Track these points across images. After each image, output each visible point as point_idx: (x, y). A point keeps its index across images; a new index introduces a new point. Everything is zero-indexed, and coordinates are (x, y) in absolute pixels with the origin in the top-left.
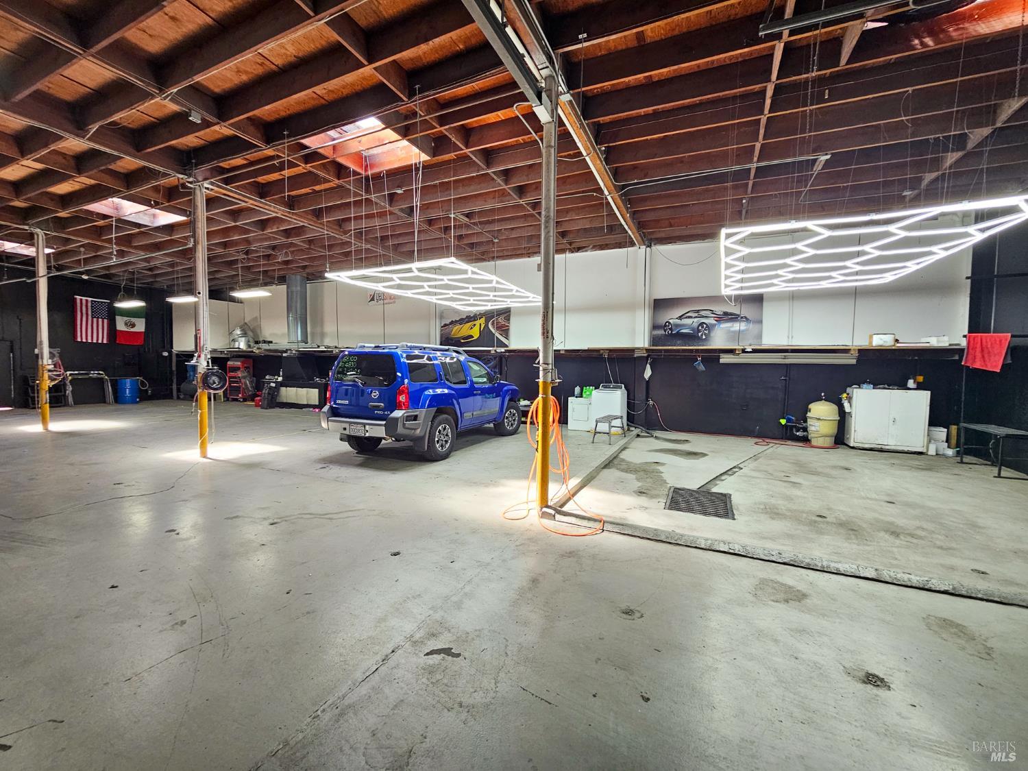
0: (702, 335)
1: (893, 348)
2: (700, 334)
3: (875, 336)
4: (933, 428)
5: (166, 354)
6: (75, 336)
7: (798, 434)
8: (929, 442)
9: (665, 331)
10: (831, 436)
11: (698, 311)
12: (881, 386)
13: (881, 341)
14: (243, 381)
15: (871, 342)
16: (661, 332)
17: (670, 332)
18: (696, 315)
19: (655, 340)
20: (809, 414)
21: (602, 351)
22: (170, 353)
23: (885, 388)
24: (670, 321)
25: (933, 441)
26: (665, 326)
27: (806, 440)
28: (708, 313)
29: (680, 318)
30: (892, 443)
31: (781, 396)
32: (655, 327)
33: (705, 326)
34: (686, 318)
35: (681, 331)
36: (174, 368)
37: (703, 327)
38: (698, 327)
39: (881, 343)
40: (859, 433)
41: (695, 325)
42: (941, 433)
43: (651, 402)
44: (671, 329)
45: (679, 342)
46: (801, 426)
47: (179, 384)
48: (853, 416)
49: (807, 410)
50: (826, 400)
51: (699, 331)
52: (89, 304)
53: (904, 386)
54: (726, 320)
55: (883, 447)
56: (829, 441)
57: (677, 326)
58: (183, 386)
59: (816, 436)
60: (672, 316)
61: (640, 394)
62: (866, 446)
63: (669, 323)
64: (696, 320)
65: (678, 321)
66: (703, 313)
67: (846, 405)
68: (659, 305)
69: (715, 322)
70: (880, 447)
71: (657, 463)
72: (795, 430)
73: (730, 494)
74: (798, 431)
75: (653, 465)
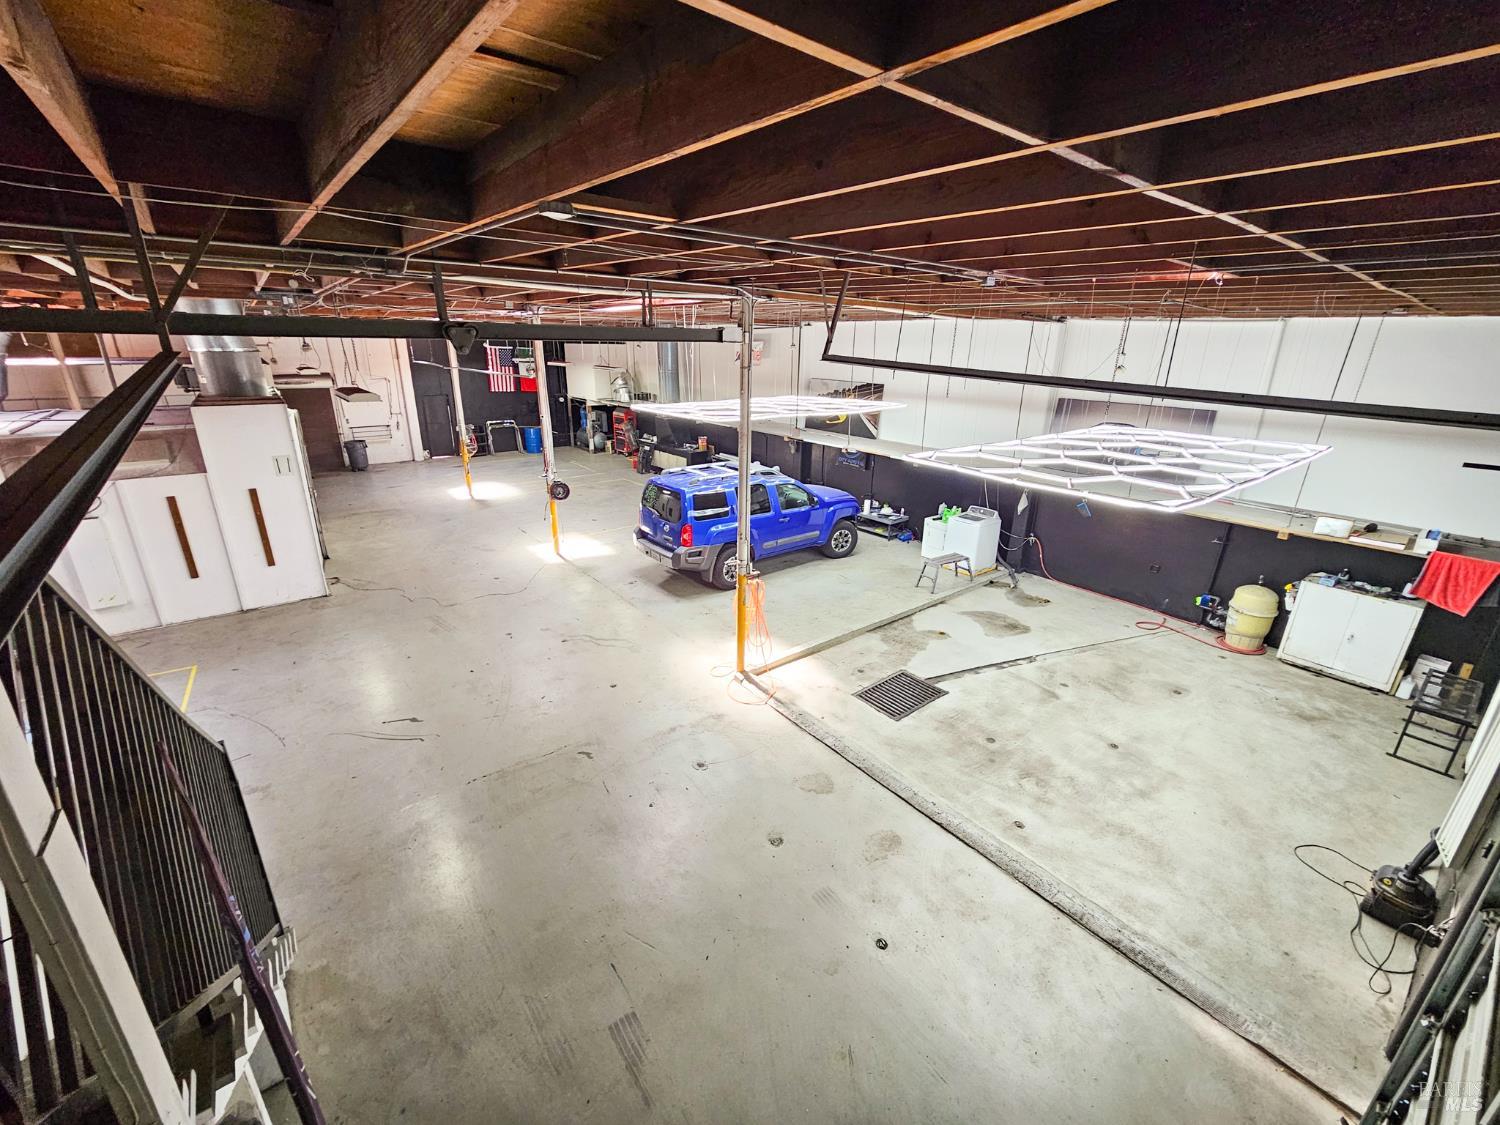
1: (1344, 541)
5: (562, 400)
6: (490, 387)
7: (1213, 621)
8: (1402, 679)
10: (1255, 638)
13: (1330, 527)
14: (627, 435)
20: (1232, 601)
22: (566, 398)
23: (1357, 589)
25: (1411, 679)
27: (1220, 633)
30: (1339, 668)
31: (1208, 564)
36: (570, 415)
39: (1330, 530)
40: (1293, 643)
43: (1032, 539)
46: (1218, 613)
47: (575, 431)
48: (1292, 616)
49: (1232, 594)
50: (1263, 585)
52: (498, 353)
55: (1325, 670)
56: (1249, 644)
58: (579, 433)
59: (1232, 631)
61: (1020, 527)
62: (1300, 662)
67: (1288, 599)
68: (1065, 407)
70: (1320, 668)
71: (942, 633)
72: (1210, 616)
73: (947, 693)
74: (1212, 618)
75: (934, 636)
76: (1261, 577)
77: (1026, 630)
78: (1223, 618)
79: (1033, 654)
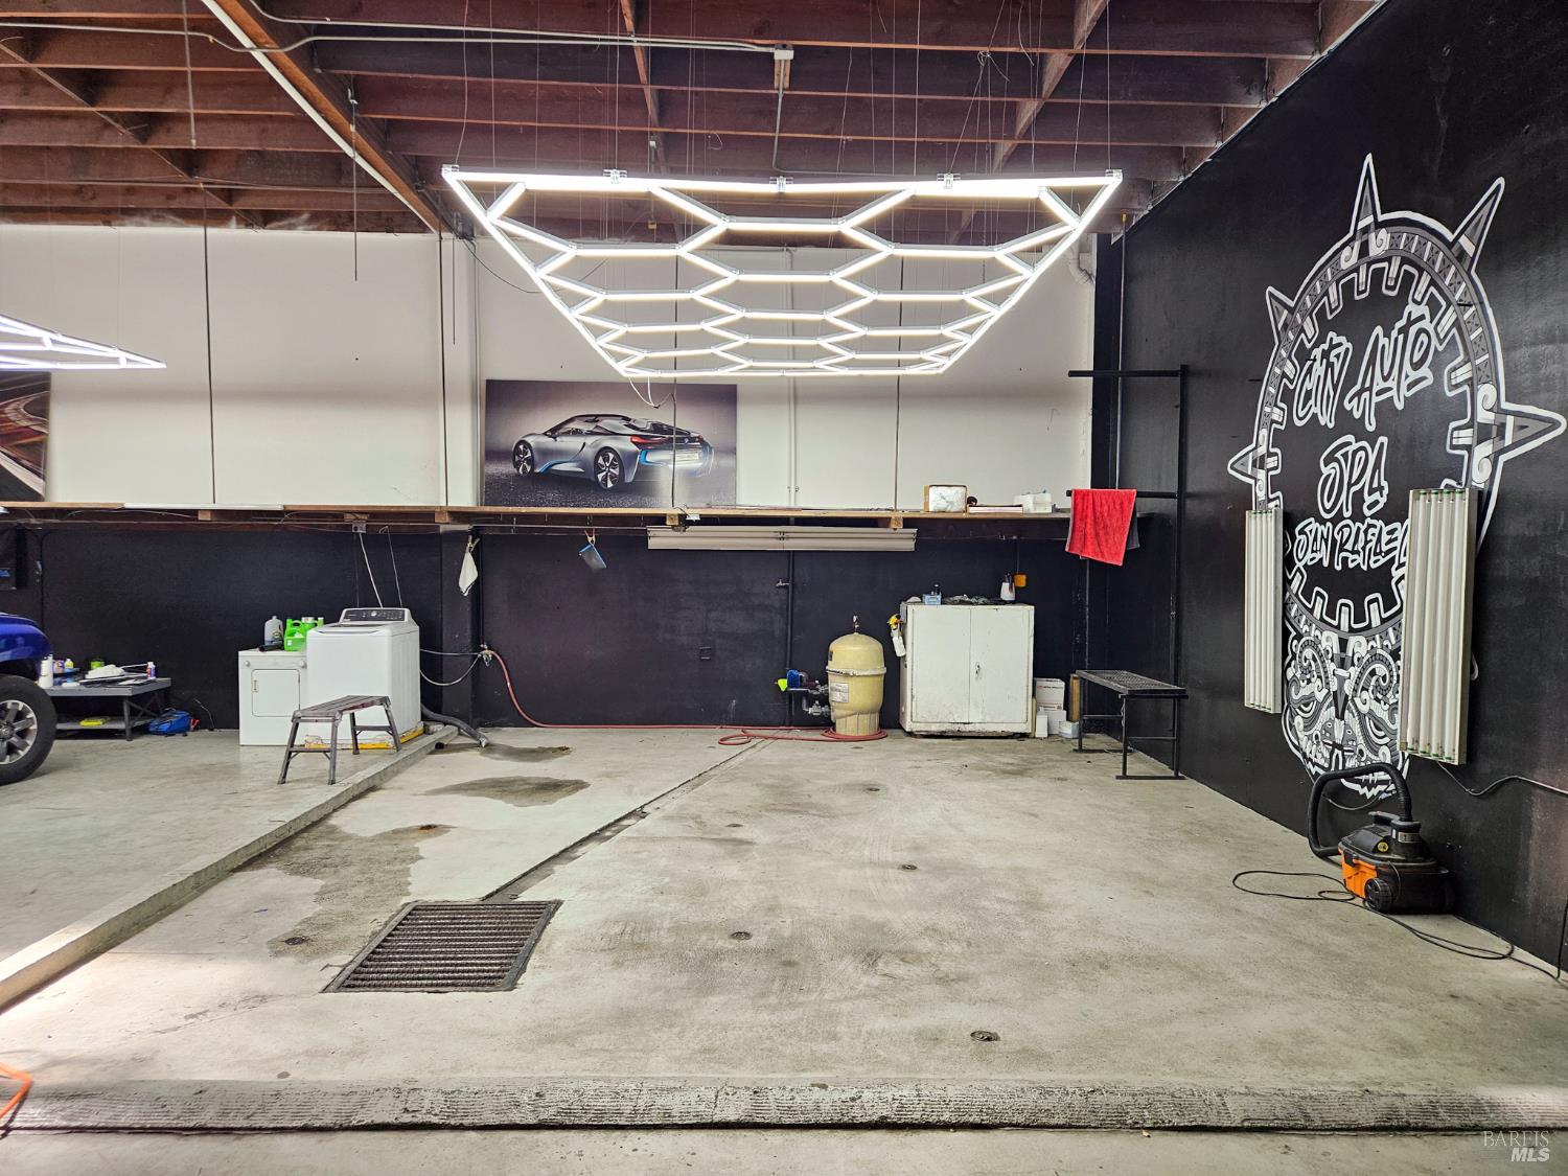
0: (605, 479)
1: (964, 515)
2: (600, 476)
3: (931, 490)
4: (1042, 682)
7: (810, 710)
8: (1036, 711)
9: (517, 465)
10: (871, 712)
11: (595, 418)
12: (958, 598)
13: (944, 501)
15: (926, 504)
16: (507, 468)
17: (529, 469)
18: (591, 427)
19: (491, 489)
20: (831, 666)
21: (348, 517)
23: (962, 602)
24: (530, 440)
25: (1042, 709)
26: (517, 451)
27: (826, 723)
28: (618, 424)
29: (554, 432)
30: (978, 721)
31: (778, 624)
32: (491, 454)
33: (611, 456)
34: (567, 433)
35: (556, 468)
37: (606, 459)
38: (597, 458)
39: (942, 505)
41: (589, 453)
42: (1055, 689)
43: (487, 654)
44: (531, 461)
45: (551, 496)
46: (815, 693)
48: (909, 663)
49: (826, 656)
50: (861, 631)
51: (598, 469)
53: (995, 599)
54: (661, 443)
55: (964, 728)
56: (868, 723)
57: (546, 453)
59: (844, 712)
60: (533, 428)
61: (457, 632)
62: (934, 728)
63: (527, 445)
64: (590, 440)
65: (548, 442)
66: (605, 424)
67: (897, 640)
68: (500, 396)
69: (635, 448)
70: (956, 727)
71: (429, 827)
72: (804, 702)
73: (559, 904)
74: (810, 705)
75: (412, 835)
76: (855, 618)
77: (579, 785)
78: (824, 700)
79: (636, 805)
